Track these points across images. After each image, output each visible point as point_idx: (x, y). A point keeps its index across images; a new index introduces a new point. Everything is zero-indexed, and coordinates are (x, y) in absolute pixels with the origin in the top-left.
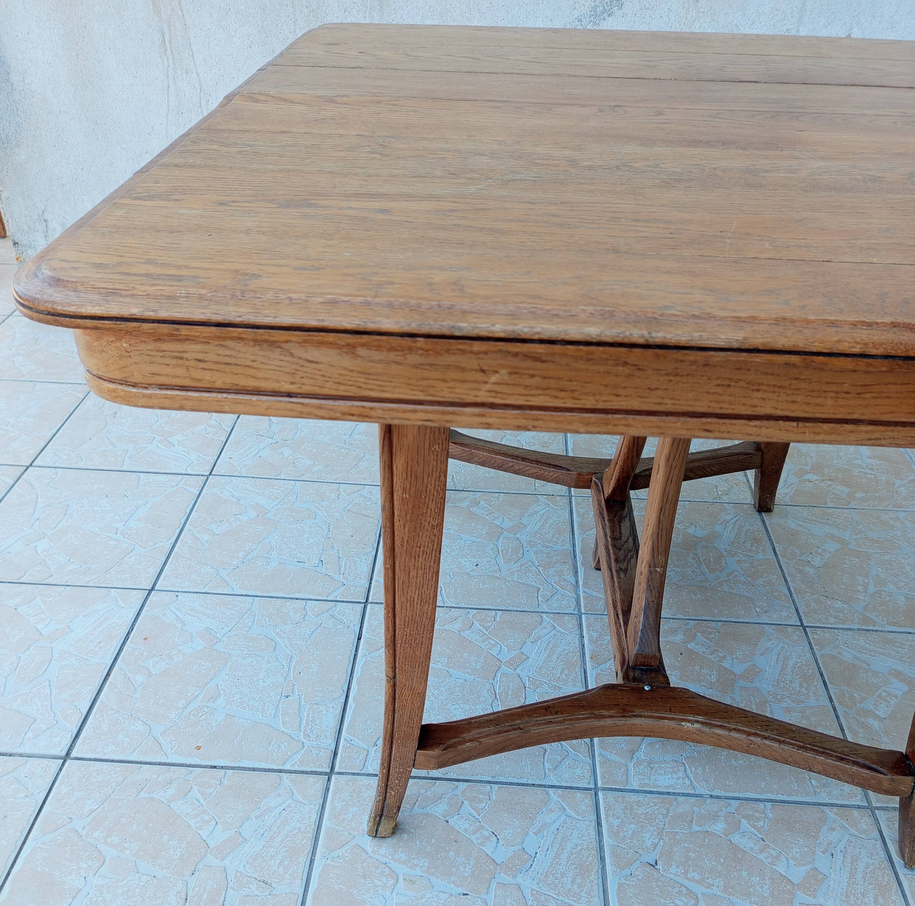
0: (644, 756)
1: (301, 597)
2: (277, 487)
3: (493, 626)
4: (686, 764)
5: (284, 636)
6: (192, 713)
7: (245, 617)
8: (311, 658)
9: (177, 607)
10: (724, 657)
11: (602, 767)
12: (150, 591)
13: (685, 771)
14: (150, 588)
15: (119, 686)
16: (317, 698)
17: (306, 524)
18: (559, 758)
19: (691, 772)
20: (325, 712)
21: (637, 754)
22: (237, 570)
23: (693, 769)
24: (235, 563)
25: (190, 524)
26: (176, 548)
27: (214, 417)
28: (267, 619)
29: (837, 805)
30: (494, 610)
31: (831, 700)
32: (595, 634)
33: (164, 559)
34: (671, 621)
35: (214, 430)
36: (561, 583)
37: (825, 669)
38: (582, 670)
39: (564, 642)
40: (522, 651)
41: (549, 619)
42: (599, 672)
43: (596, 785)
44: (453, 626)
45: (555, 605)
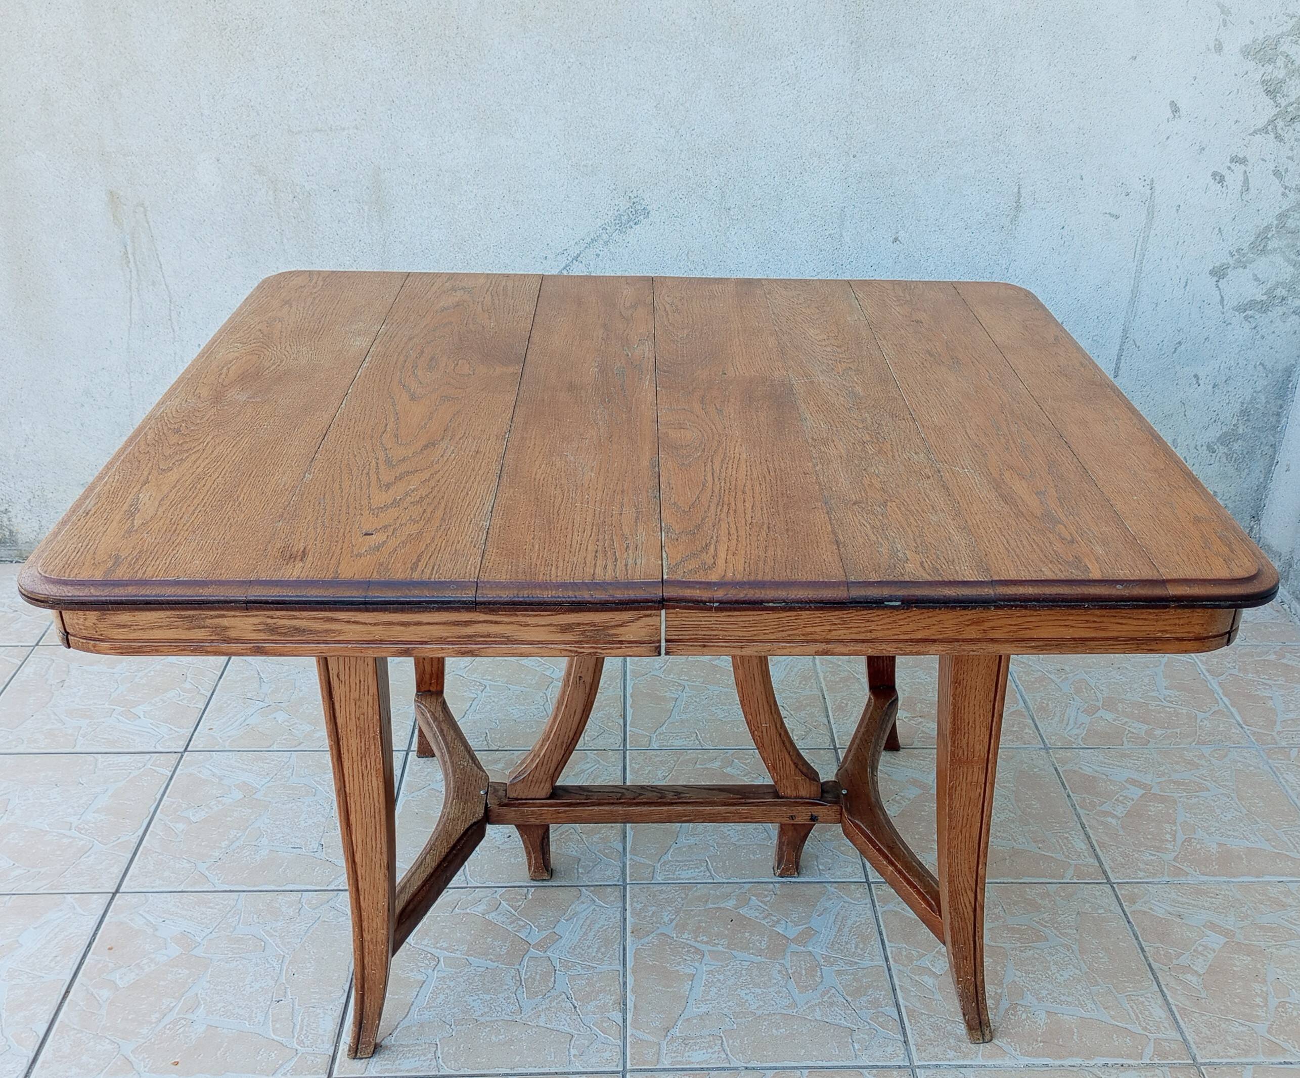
0: (680, 1033)
1: (296, 889)
2: (268, 761)
3: (523, 906)
4: (724, 1038)
5: (275, 934)
6: (168, 1027)
7: (228, 916)
8: (307, 956)
9: (147, 909)
10: (778, 922)
11: (631, 1048)
12: (114, 894)
13: (722, 1044)
14: (113, 891)
15: (81, 1003)
16: (313, 1001)
17: (304, 803)
18: (586, 1043)
19: (728, 1045)
20: (322, 1015)
21: (672, 1031)
22: (220, 863)
23: (731, 1041)
24: (217, 853)
25: (161, 813)
26: (144, 842)
27: (189, 680)
28: (255, 916)
29: (877, 1067)
30: (526, 887)
31: (887, 959)
32: (639, 906)
33: (130, 856)
34: (725, 885)
35: (190, 695)
36: (606, 851)
37: (885, 927)
38: (622, 946)
39: (604, 917)
40: (555, 930)
41: (588, 893)
42: (640, 947)
43: (624, 1067)
44: (476, 909)
45: (597, 877)
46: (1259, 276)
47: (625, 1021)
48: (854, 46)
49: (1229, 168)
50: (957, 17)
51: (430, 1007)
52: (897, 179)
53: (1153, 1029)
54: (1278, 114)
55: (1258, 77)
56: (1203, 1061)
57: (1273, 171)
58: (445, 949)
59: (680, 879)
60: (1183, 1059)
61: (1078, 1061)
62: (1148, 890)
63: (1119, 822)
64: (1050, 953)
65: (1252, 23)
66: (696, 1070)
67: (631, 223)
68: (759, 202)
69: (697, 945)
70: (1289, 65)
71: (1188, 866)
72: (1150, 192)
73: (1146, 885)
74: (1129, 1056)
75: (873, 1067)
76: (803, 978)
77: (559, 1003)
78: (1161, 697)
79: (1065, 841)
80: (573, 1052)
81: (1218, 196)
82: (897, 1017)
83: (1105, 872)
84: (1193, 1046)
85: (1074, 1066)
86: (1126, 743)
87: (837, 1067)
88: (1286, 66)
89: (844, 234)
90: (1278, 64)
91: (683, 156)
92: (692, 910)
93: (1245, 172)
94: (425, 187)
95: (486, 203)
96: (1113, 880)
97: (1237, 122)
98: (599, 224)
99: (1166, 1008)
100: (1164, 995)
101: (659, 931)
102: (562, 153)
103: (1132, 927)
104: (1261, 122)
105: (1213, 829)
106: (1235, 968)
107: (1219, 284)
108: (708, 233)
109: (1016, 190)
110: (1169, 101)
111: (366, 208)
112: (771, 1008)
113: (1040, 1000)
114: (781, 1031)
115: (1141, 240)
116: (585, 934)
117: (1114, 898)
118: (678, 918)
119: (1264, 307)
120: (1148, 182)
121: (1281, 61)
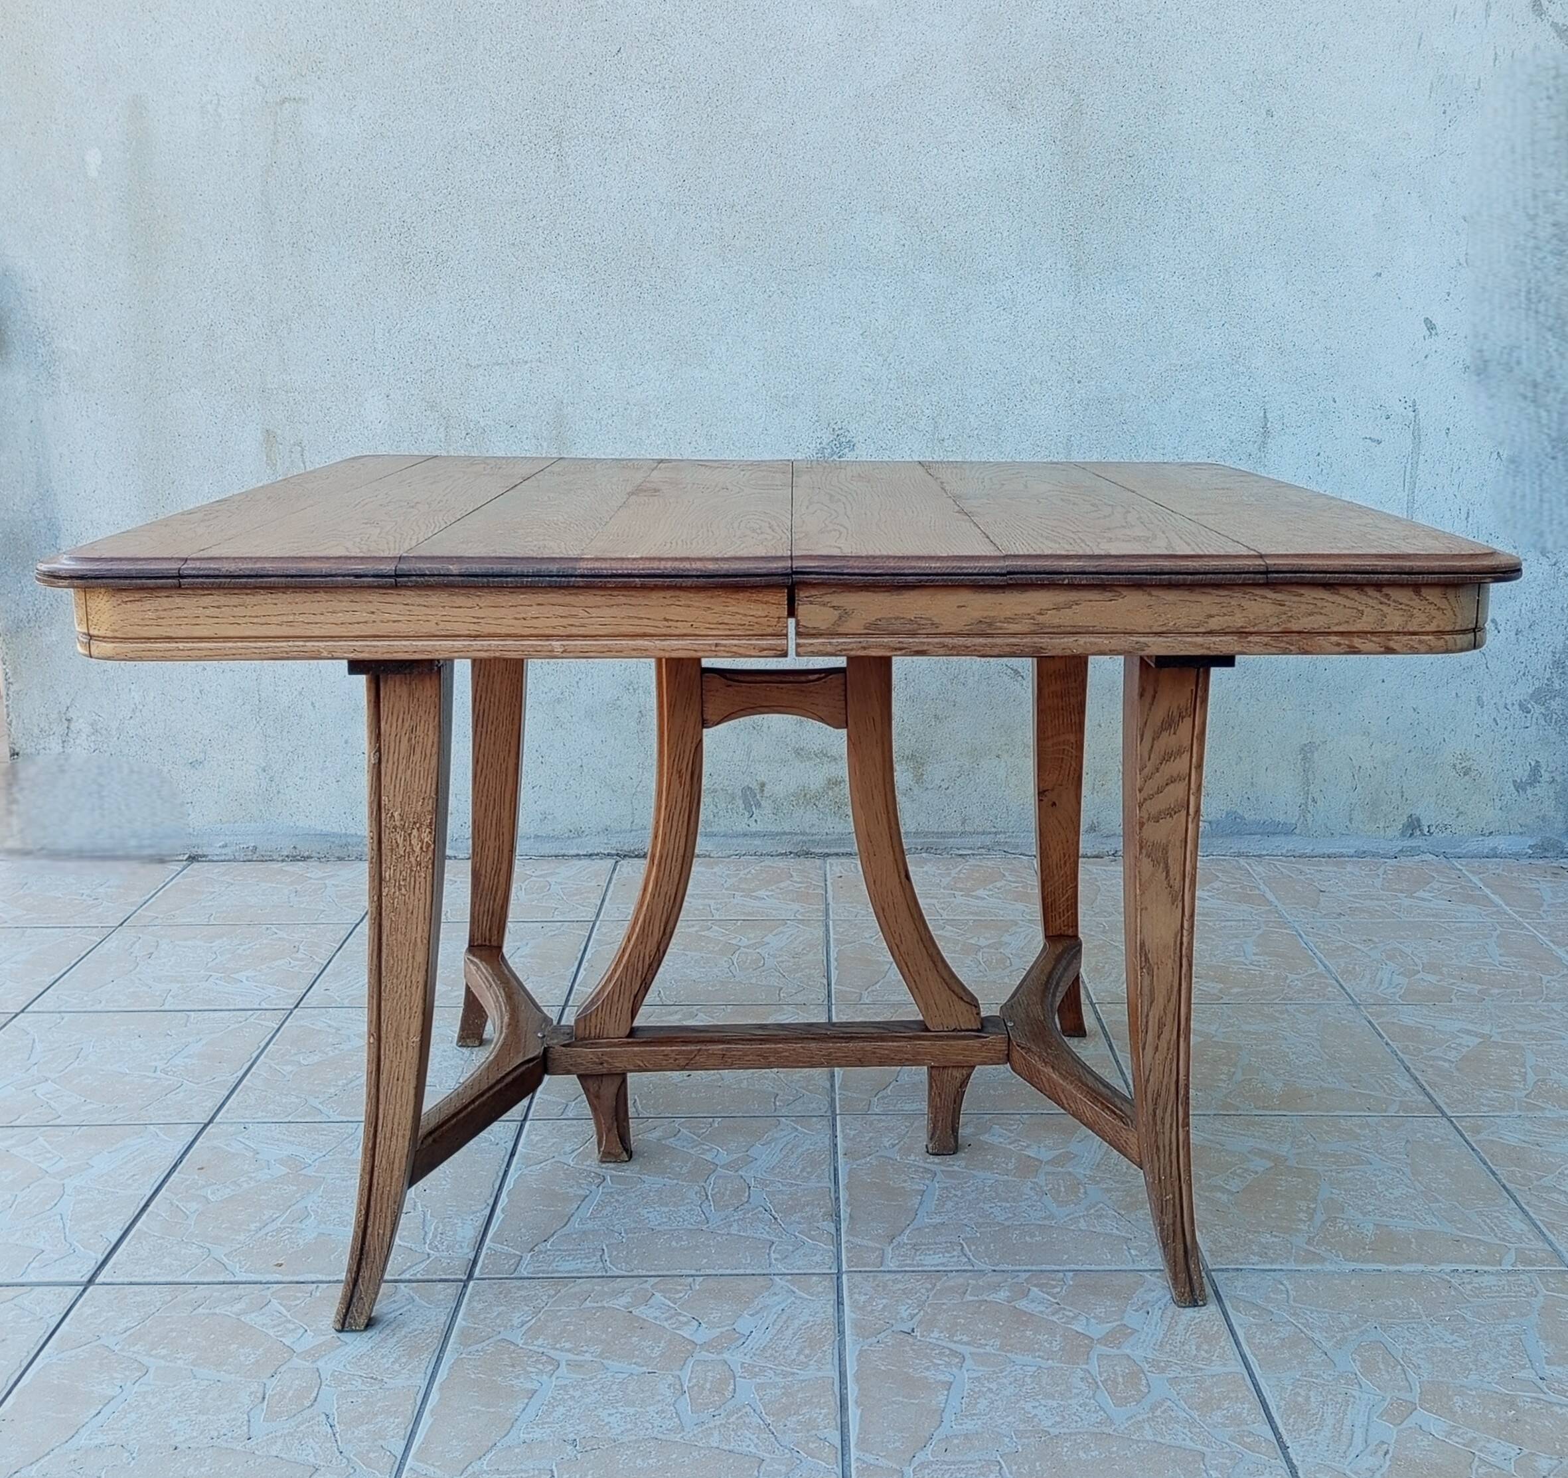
0: (908, 1239)
4: (964, 1244)
10: (1028, 1146)
11: (848, 1250)
13: (962, 1250)
14: (206, 1121)
16: (449, 1212)
18: (791, 1248)
19: (970, 1251)
20: (459, 1225)
21: (898, 1239)
23: (973, 1247)
26: (245, 1081)
27: (301, 951)
30: (711, 1117)
32: (853, 1133)
36: (810, 1087)
38: (832, 1168)
39: (808, 1141)
40: (748, 1152)
41: (787, 1121)
42: (855, 1166)
43: (839, 1269)
45: (799, 1108)
47: (838, 1230)
51: (595, 1218)
53: (1514, 1240)
58: (612, 1169)
59: (902, 1111)
60: (1554, 1265)
61: (1418, 1267)
62: (1496, 1122)
63: (1454, 1065)
64: (1375, 1176)
66: (930, 1271)
69: (927, 1166)
71: (1544, 1102)
73: (1492, 1117)
74: (1484, 1263)
76: (1063, 1194)
77: (755, 1214)
78: (1496, 962)
79: (1386, 1081)
80: (773, 1256)
83: (1438, 1108)
84: (1566, 1254)
85: (1414, 1271)
86: (1454, 999)
87: (1110, 1270)
96: (1450, 1114)
99: (1528, 1221)
100: (1524, 1211)
101: (878, 1154)
103: (1478, 1154)
112: (1022, 1219)
113: (1365, 1213)
114: (1037, 1238)
116: (787, 1156)
117: (1452, 1129)
118: (902, 1143)
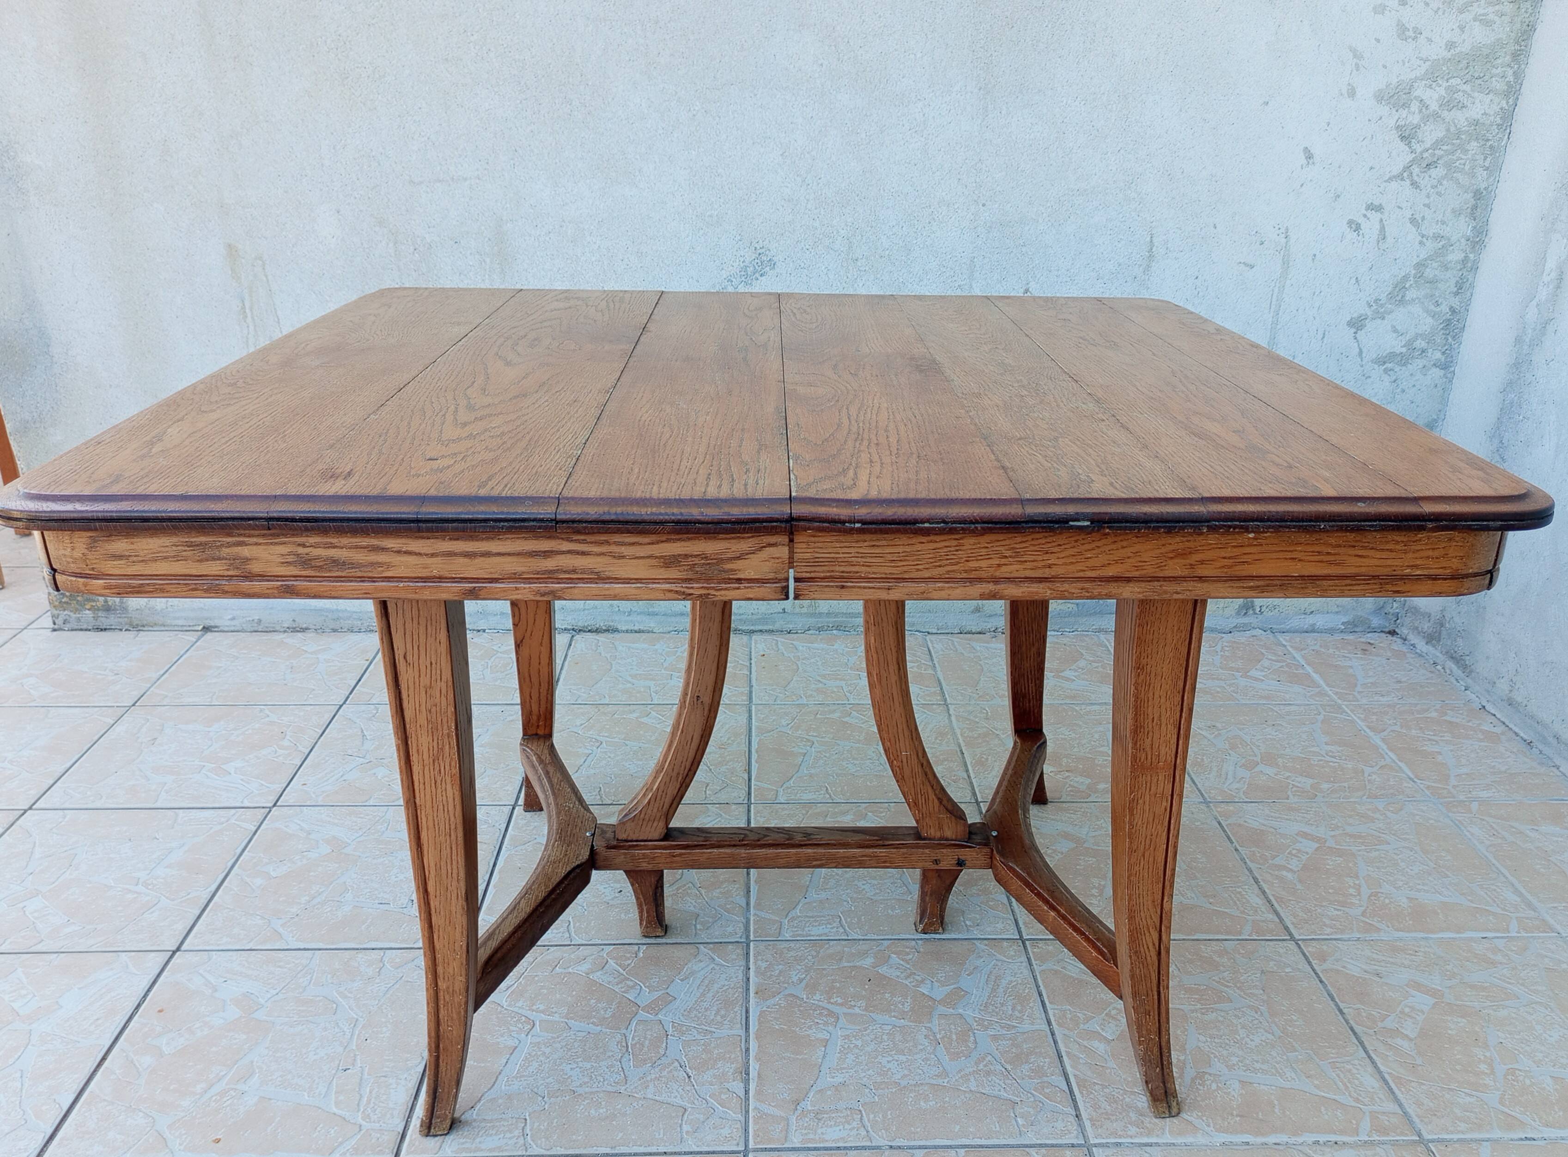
0: (811, 1107)
1: (379, 947)
2: (362, 816)
3: (633, 965)
4: (863, 1113)
5: (349, 995)
6: (214, 1098)
7: (299, 976)
8: (383, 1020)
9: (209, 969)
10: (923, 981)
11: (755, 1123)
12: (174, 952)
13: (861, 1119)
14: (174, 948)
15: (117, 1072)
16: (386, 1069)
17: (396, 857)
18: (702, 1118)
19: (869, 1120)
20: (394, 1086)
21: (802, 1104)
22: (296, 919)
23: (872, 1116)
24: (294, 910)
25: (239, 868)
26: (216, 898)
27: (288, 737)
28: (329, 976)
29: (1046, 1145)
30: (637, 944)
31: (1049, 1023)
32: (764, 965)
33: (198, 912)
34: (861, 942)
35: (286, 752)
36: (728, 906)
37: (1045, 987)
38: (744, 1008)
39: (724, 976)
40: (668, 991)
41: (706, 950)
42: (765, 1009)
43: (746, 1146)
44: (579, 968)
45: (717, 933)
46: (1399, 328)
47: (747, 1092)
48: (982, 92)
49: (1365, 216)
50: (1086, 62)
51: (521, 1077)
52: (1027, 228)
53: (1366, 1100)
54: (1413, 160)
55: (1392, 123)
56: (1430, 1137)
57: (1410, 219)
58: (542, 1012)
59: (810, 935)
60: (1407, 1135)
61: (1283, 1138)
62: (1339, 948)
63: (1296, 876)
64: (1235, 1016)
65: (1385, 67)
66: (831, 1149)
67: (757, 275)
68: (887, 252)
69: (830, 1007)
70: (1424, 110)
71: (1379, 922)
72: (1285, 240)
73: (1334, 942)
74: (1342, 1132)
75: (1041, 1146)
76: (954, 1044)
77: (670, 1072)
78: (1323, 753)
79: (1238, 895)
80: (686, 1128)
81: (1355, 245)
82: (1065, 1088)
83: (1287, 928)
84: (1416, 1120)
85: (1278, 1144)
86: (1291, 797)
87: (999, 1146)
88: (1420, 111)
89: (974, 285)
90: (1412, 109)
91: (809, 206)
92: (824, 969)
93: (1381, 220)
94: (547, 239)
95: (610, 255)
96: (1297, 937)
97: (1371, 168)
98: (725, 276)
99: (1378, 1076)
100: (1373, 1062)
101: (787, 992)
102: (687, 204)
103: (1325, 986)
104: (1397, 169)
105: (1400, 884)
106: (1450, 1032)
107: (1357, 335)
108: (834, 285)
109: (1148, 239)
110: (1302, 148)
111: (488, 260)
112: (917, 1078)
113: (1230, 1068)
114: (931, 1103)
115: (1276, 290)
116: (703, 995)
117: (1301, 955)
118: (808, 977)
119: (1403, 360)
120: (1283, 230)
121: (1415, 106)
